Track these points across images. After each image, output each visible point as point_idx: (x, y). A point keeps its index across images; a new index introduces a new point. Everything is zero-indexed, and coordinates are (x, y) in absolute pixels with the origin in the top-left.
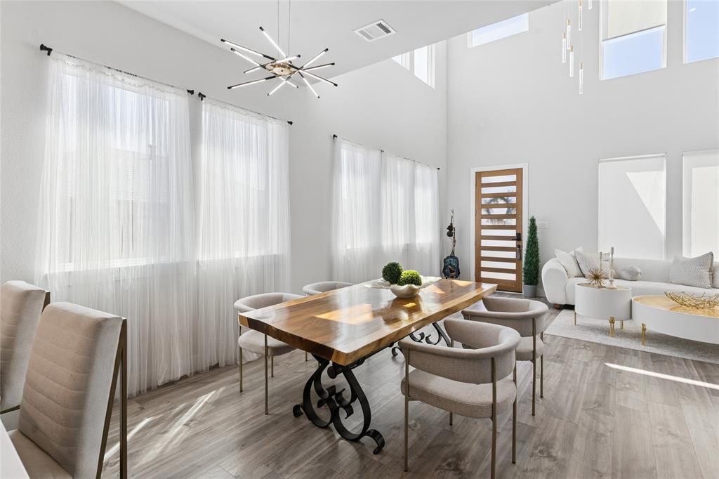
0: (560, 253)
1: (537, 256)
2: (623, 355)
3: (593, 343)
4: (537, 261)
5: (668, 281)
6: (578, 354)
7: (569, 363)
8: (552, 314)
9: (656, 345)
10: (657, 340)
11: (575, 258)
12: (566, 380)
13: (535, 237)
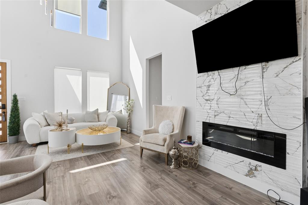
0: (35, 115)
1: (18, 117)
2: (77, 162)
3: (61, 161)
4: (19, 120)
5: (84, 121)
6: (56, 172)
7: (54, 181)
8: (32, 150)
9: (87, 151)
10: (86, 148)
11: (44, 116)
12: (56, 196)
13: (17, 106)
